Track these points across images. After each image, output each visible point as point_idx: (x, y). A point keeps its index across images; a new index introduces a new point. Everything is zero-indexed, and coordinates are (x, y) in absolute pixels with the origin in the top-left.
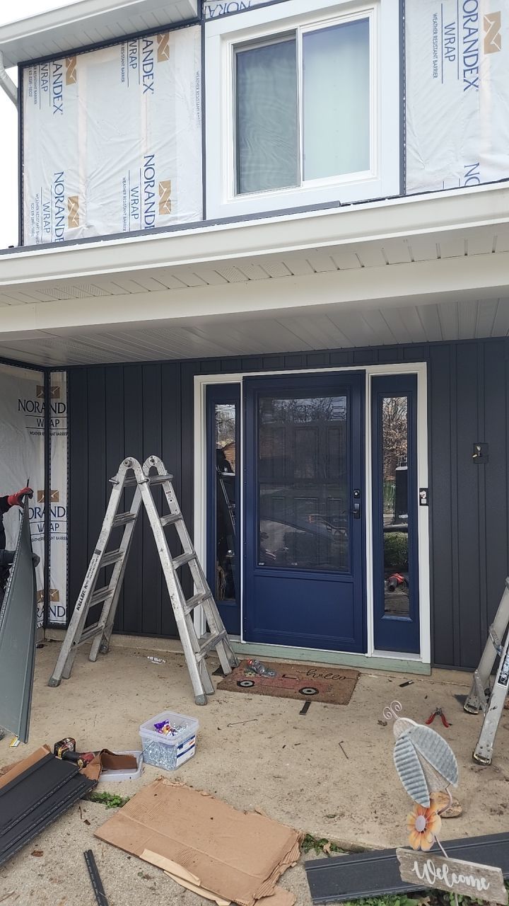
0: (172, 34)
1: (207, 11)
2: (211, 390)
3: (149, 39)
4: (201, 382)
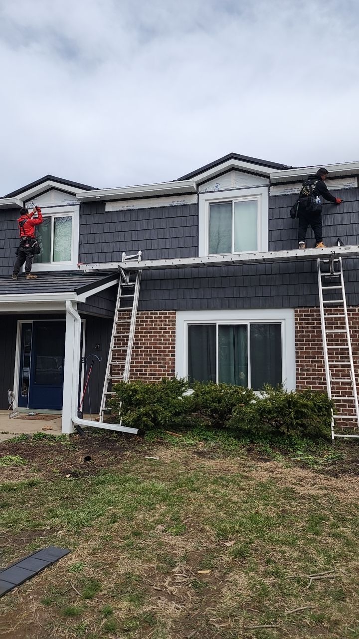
2: (23, 324)
4: (20, 322)
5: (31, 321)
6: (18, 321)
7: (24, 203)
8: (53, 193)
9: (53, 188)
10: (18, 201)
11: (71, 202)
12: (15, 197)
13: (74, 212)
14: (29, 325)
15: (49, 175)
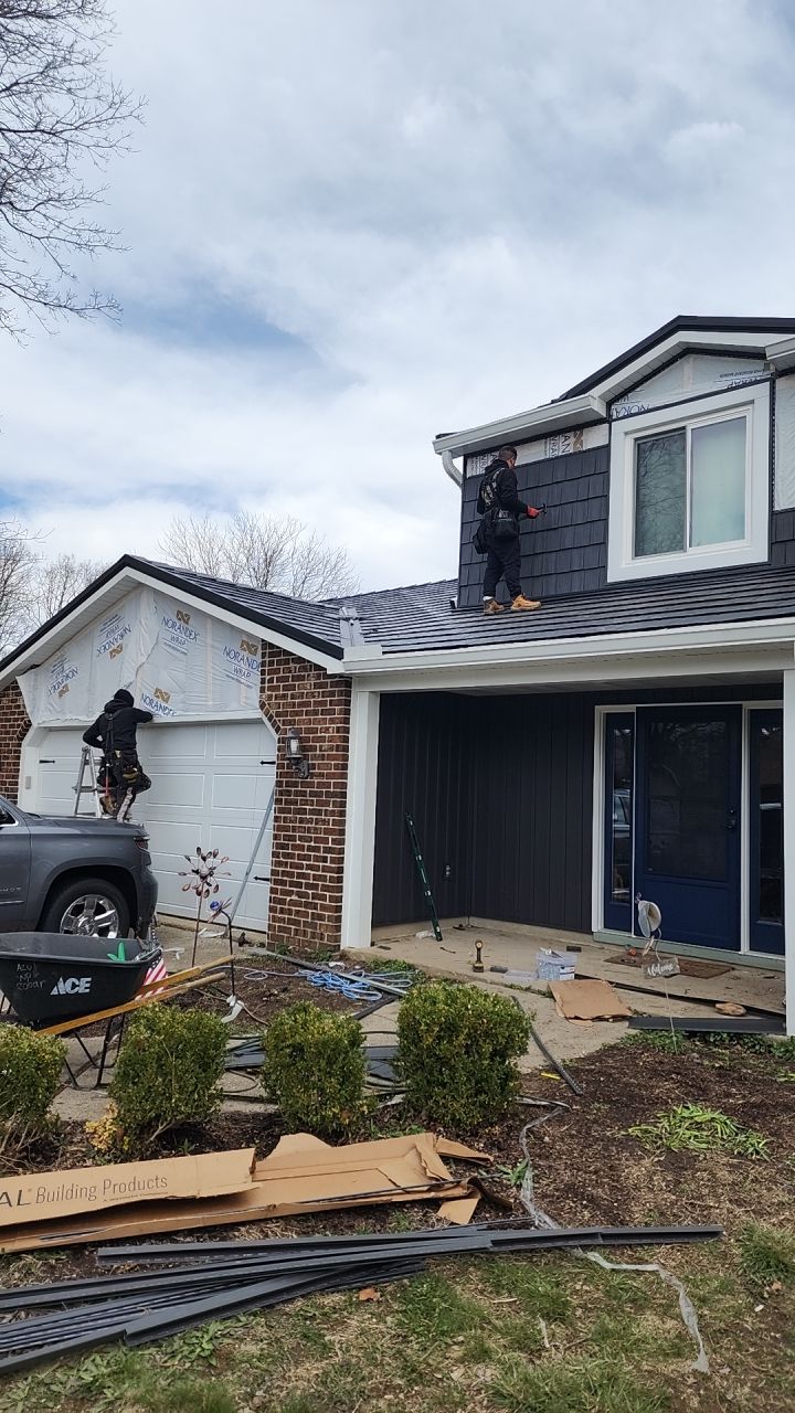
0: (585, 431)
1: (615, 413)
2: (610, 719)
3: (568, 434)
4: (601, 710)
5: (631, 708)
6: (596, 707)
7: (609, 405)
8: (688, 366)
9: (688, 351)
10: (594, 401)
11: (747, 378)
12: (590, 393)
13: (752, 402)
14: (624, 719)
15: (680, 317)
